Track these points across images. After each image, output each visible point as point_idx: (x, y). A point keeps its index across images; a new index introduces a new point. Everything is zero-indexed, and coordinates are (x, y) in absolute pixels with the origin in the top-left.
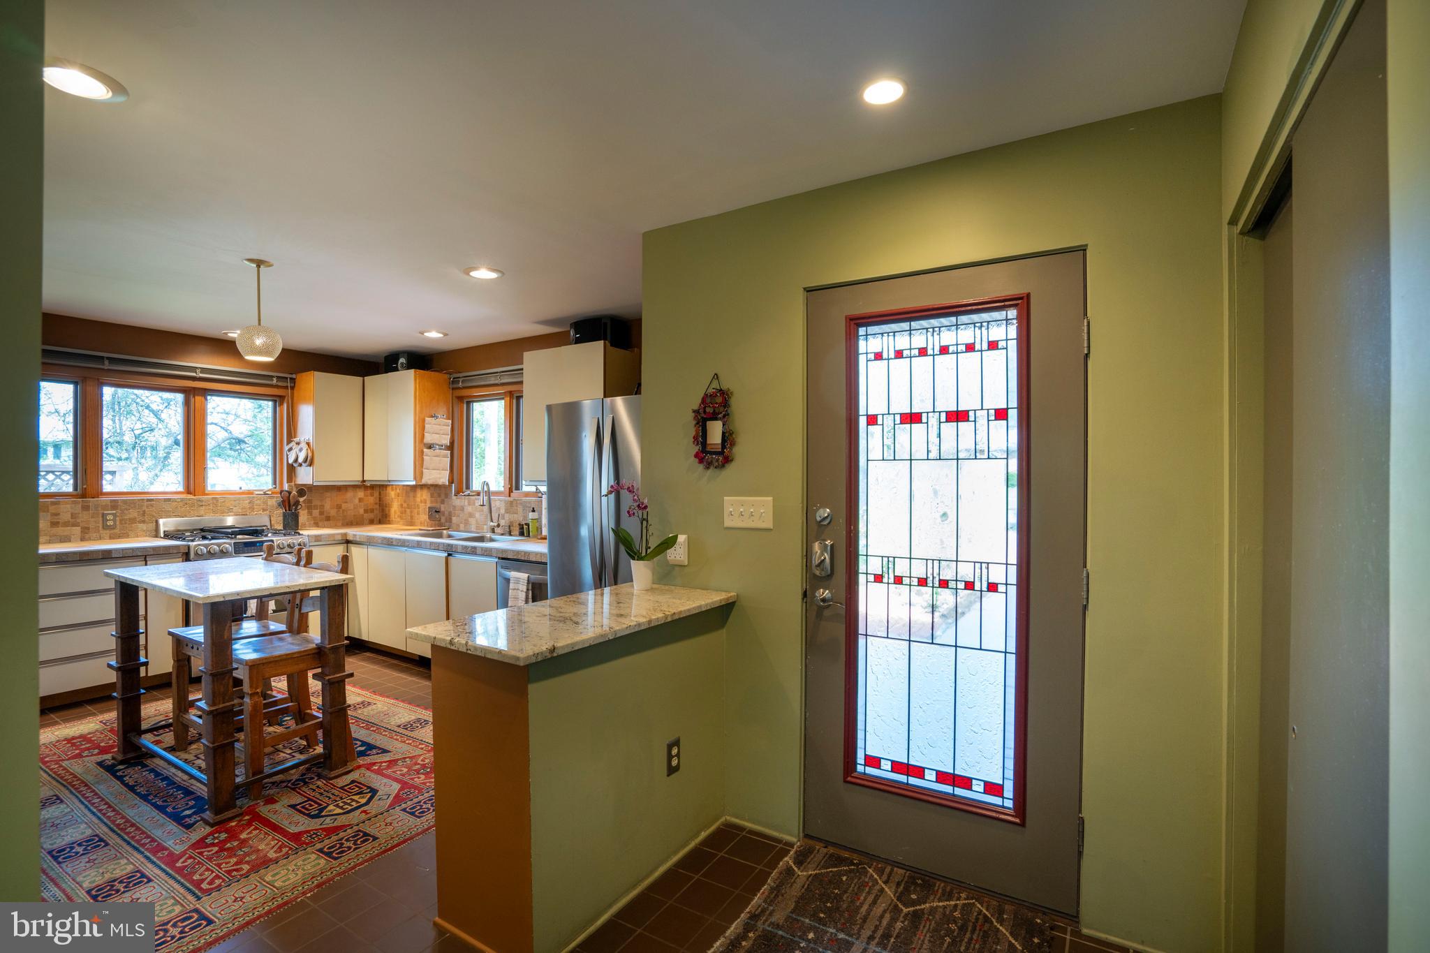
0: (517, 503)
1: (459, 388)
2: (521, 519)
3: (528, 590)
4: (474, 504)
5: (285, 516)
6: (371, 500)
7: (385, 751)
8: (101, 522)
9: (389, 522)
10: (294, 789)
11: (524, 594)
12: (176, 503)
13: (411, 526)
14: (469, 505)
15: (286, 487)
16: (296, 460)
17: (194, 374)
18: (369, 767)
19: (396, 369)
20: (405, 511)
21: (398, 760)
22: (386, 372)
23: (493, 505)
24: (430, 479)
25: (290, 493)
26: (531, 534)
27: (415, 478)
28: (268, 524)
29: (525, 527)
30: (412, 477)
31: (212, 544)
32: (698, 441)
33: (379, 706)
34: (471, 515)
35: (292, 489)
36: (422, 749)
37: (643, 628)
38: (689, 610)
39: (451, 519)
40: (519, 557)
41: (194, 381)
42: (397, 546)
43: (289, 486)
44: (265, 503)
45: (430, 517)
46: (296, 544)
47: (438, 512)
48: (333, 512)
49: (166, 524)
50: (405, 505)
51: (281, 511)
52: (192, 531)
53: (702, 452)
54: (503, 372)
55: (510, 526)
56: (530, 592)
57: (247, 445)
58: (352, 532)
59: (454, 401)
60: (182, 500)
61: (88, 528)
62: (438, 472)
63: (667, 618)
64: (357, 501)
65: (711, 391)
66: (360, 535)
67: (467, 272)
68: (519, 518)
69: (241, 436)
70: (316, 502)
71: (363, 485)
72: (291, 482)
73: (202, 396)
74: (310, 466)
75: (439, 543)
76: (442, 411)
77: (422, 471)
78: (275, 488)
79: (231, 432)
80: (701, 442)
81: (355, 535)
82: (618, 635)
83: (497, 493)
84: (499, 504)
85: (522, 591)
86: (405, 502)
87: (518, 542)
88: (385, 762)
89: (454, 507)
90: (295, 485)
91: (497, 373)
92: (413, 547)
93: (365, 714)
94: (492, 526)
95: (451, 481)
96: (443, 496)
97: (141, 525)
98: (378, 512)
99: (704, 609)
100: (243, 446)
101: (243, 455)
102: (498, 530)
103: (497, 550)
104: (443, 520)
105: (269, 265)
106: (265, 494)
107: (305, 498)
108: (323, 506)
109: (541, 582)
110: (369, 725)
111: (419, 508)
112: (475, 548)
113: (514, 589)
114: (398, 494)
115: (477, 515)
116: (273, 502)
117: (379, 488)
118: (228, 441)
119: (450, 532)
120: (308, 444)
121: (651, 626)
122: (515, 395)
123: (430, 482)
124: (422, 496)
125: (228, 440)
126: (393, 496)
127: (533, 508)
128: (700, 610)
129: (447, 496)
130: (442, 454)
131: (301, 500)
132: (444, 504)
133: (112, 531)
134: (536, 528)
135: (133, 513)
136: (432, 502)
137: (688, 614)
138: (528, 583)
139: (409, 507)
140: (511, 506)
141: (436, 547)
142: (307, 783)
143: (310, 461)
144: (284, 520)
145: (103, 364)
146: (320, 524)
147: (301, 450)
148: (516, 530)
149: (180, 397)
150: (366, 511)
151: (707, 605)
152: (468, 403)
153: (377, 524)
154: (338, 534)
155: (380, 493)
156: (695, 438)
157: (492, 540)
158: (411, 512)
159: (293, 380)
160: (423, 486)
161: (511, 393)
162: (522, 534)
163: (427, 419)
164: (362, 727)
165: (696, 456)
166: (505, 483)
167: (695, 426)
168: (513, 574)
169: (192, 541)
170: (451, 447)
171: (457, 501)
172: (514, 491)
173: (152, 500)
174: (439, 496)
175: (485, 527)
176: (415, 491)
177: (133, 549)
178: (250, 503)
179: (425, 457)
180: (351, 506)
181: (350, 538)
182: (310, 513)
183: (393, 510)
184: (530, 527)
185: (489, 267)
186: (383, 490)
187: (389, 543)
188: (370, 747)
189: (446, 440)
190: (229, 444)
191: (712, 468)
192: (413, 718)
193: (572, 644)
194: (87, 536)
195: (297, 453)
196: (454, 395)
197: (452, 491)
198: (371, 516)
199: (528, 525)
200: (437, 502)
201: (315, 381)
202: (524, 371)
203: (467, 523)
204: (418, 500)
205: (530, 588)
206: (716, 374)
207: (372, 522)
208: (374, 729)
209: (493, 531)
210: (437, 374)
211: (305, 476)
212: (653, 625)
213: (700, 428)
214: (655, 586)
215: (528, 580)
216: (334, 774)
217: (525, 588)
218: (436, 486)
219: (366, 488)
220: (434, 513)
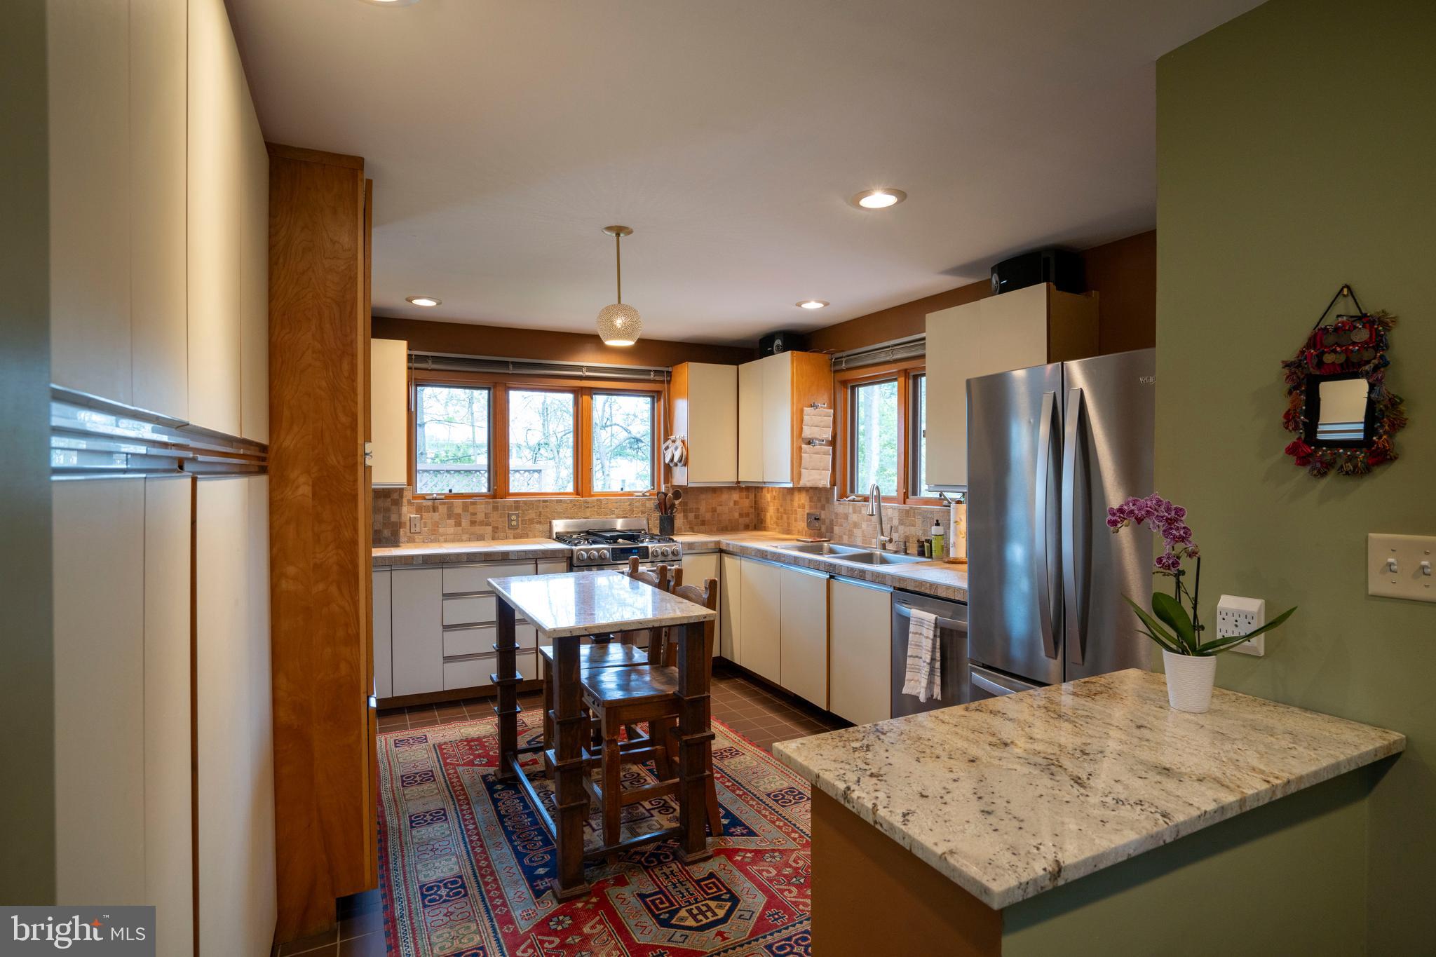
0: (914, 513)
1: (842, 370)
2: (921, 532)
3: (935, 636)
4: (860, 511)
5: (661, 520)
6: (746, 503)
7: (751, 833)
8: (507, 523)
9: (764, 529)
10: (646, 868)
11: (930, 642)
12: (566, 505)
13: (788, 534)
14: (854, 512)
15: (663, 489)
16: (672, 460)
17: (580, 373)
18: (730, 853)
19: (772, 353)
20: (782, 516)
21: (766, 851)
22: (761, 357)
23: (883, 514)
24: (808, 481)
25: (666, 495)
26: (933, 554)
27: (792, 480)
28: (646, 528)
29: (926, 544)
30: (788, 479)
31: (592, 549)
32: (1296, 423)
33: (749, 758)
34: (856, 525)
35: (668, 490)
36: (795, 839)
37: (1229, 815)
38: (1316, 774)
39: (832, 529)
40: (922, 590)
41: (581, 380)
42: (772, 560)
43: (666, 487)
44: (644, 505)
45: (809, 525)
46: (670, 552)
47: (818, 519)
48: (708, 516)
49: (559, 526)
50: (781, 510)
51: (658, 514)
52: (579, 533)
53: (1305, 442)
54: (895, 345)
55: (905, 542)
56: (938, 640)
57: (643, 444)
58: (727, 540)
59: (836, 385)
60: (571, 501)
61: (497, 528)
62: (818, 475)
63: (1274, 792)
64: (731, 504)
65: (1330, 321)
66: (733, 545)
67: (855, 202)
68: (917, 531)
69: (638, 436)
70: (691, 505)
71: (738, 487)
72: (668, 483)
73: (588, 395)
74: (685, 465)
75: (820, 562)
76: (823, 400)
77: (800, 471)
78: (654, 489)
79: (630, 432)
80: (1304, 423)
81: (728, 544)
82: (1183, 833)
83: (889, 499)
84: (891, 512)
85: (927, 637)
86: (781, 506)
87: (919, 567)
88: (751, 851)
89: (837, 514)
90: (672, 486)
91: (889, 347)
92: (790, 564)
93: (732, 767)
94: (882, 541)
95: (833, 483)
96: (823, 501)
97: (538, 526)
98: (753, 517)
99: (1344, 771)
100: (640, 445)
101: (640, 454)
102: (890, 546)
103: (893, 577)
104: (823, 529)
105: (629, 231)
106: (644, 495)
107: (680, 500)
108: (698, 509)
109: (953, 628)
110: (736, 786)
111: (796, 514)
112: (863, 572)
113: (916, 633)
114: (775, 497)
115: (864, 526)
116: (651, 504)
117: (754, 490)
118: (628, 441)
119: (831, 545)
120: (683, 442)
121: (1244, 810)
122: (912, 374)
123: (809, 485)
124: (799, 500)
125: (627, 439)
126: (769, 500)
127: (937, 521)
128: (1336, 774)
129: (829, 500)
130: (823, 450)
131: (677, 502)
132: (824, 510)
133: (515, 532)
134: (940, 547)
135: (532, 514)
136: (811, 507)
137: (1314, 782)
138: (936, 627)
139: (785, 511)
140: (906, 516)
141: (816, 566)
142: (662, 862)
143: (684, 461)
144: (661, 525)
145: (508, 368)
146: (696, 528)
147: (676, 448)
148: (914, 549)
149: (569, 397)
150: (741, 515)
151: (1349, 761)
152: (853, 388)
153: (752, 530)
154: (711, 542)
155: (755, 495)
156: (1289, 417)
157: (884, 561)
158: (788, 518)
159: (669, 373)
160: (800, 489)
161: (906, 373)
162: (921, 554)
163: (806, 409)
164: (728, 787)
165: (1291, 450)
166: (898, 487)
167: (1290, 393)
168: (915, 613)
169: (576, 545)
170: (833, 443)
171: (840, 507)
172: (911, 497)
173: (546, 501)
174: (819, 500)
175: (874, 541)
176: (793, 494)
177: (526, 552)
178: (629, 505)
179: (803, 454)
180: (726, 509)
181: (724, 547)
182: (686, 517)
183: (768, 515)
184: (933, 545)
185: (888, 187)
186: (758, 492)
187: (763, 556)
188: (735, 822)
189: (828, 435)
190: (629, 443)
191: (1332, 473)
192: (786, 785)
193: (1094, 858)
194: (497, 535)
195: (673, 452)
196: (836, 381)
197: (833, 495)
198: (747, 520)
199: (929, 542)
200: (816, 508)
201: (691, 373)
202: (927, 341)
203: (851, 535)
204: (796, 504)
205: (938, 634)
206: (1347, 287)
207: (747, 528)
208: (741, 793)
209: (884, 547)
210: (816, 354)
211: (681, 477)
212: (1248, 809)
213: (1303, 397)
214: (1217, 704)
215: (936, 624)
216: (690, 858)
217: (931, 634)
218: (815, 489)
219: (741, 489)
220: (814, 520)
